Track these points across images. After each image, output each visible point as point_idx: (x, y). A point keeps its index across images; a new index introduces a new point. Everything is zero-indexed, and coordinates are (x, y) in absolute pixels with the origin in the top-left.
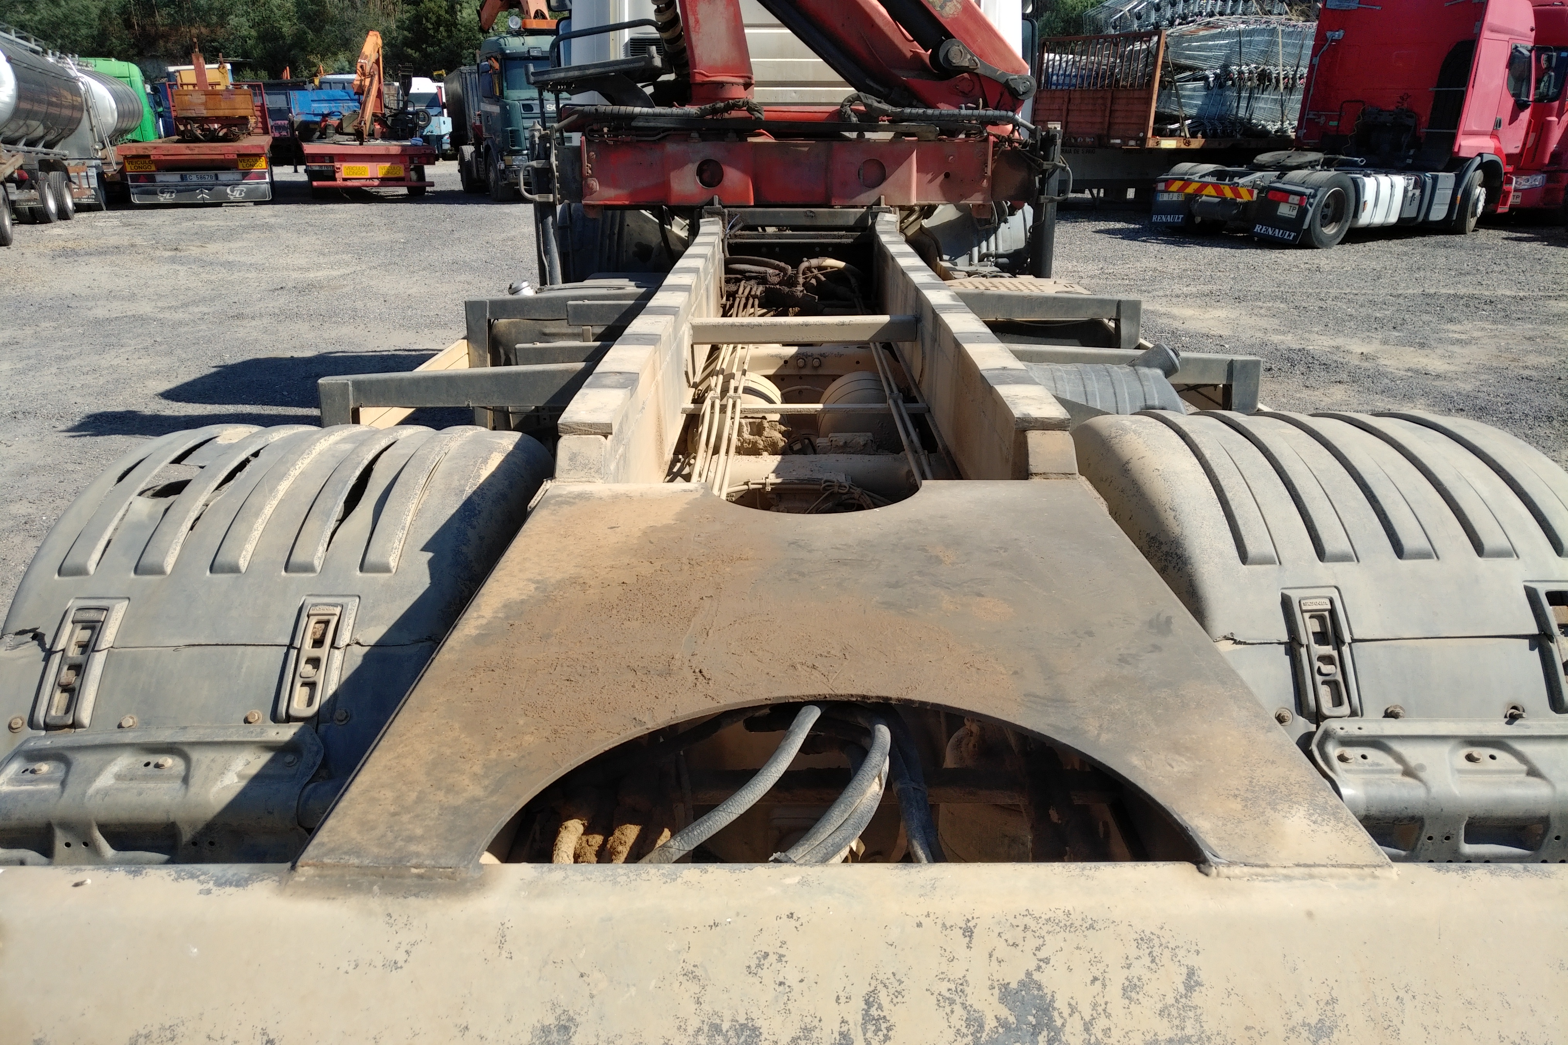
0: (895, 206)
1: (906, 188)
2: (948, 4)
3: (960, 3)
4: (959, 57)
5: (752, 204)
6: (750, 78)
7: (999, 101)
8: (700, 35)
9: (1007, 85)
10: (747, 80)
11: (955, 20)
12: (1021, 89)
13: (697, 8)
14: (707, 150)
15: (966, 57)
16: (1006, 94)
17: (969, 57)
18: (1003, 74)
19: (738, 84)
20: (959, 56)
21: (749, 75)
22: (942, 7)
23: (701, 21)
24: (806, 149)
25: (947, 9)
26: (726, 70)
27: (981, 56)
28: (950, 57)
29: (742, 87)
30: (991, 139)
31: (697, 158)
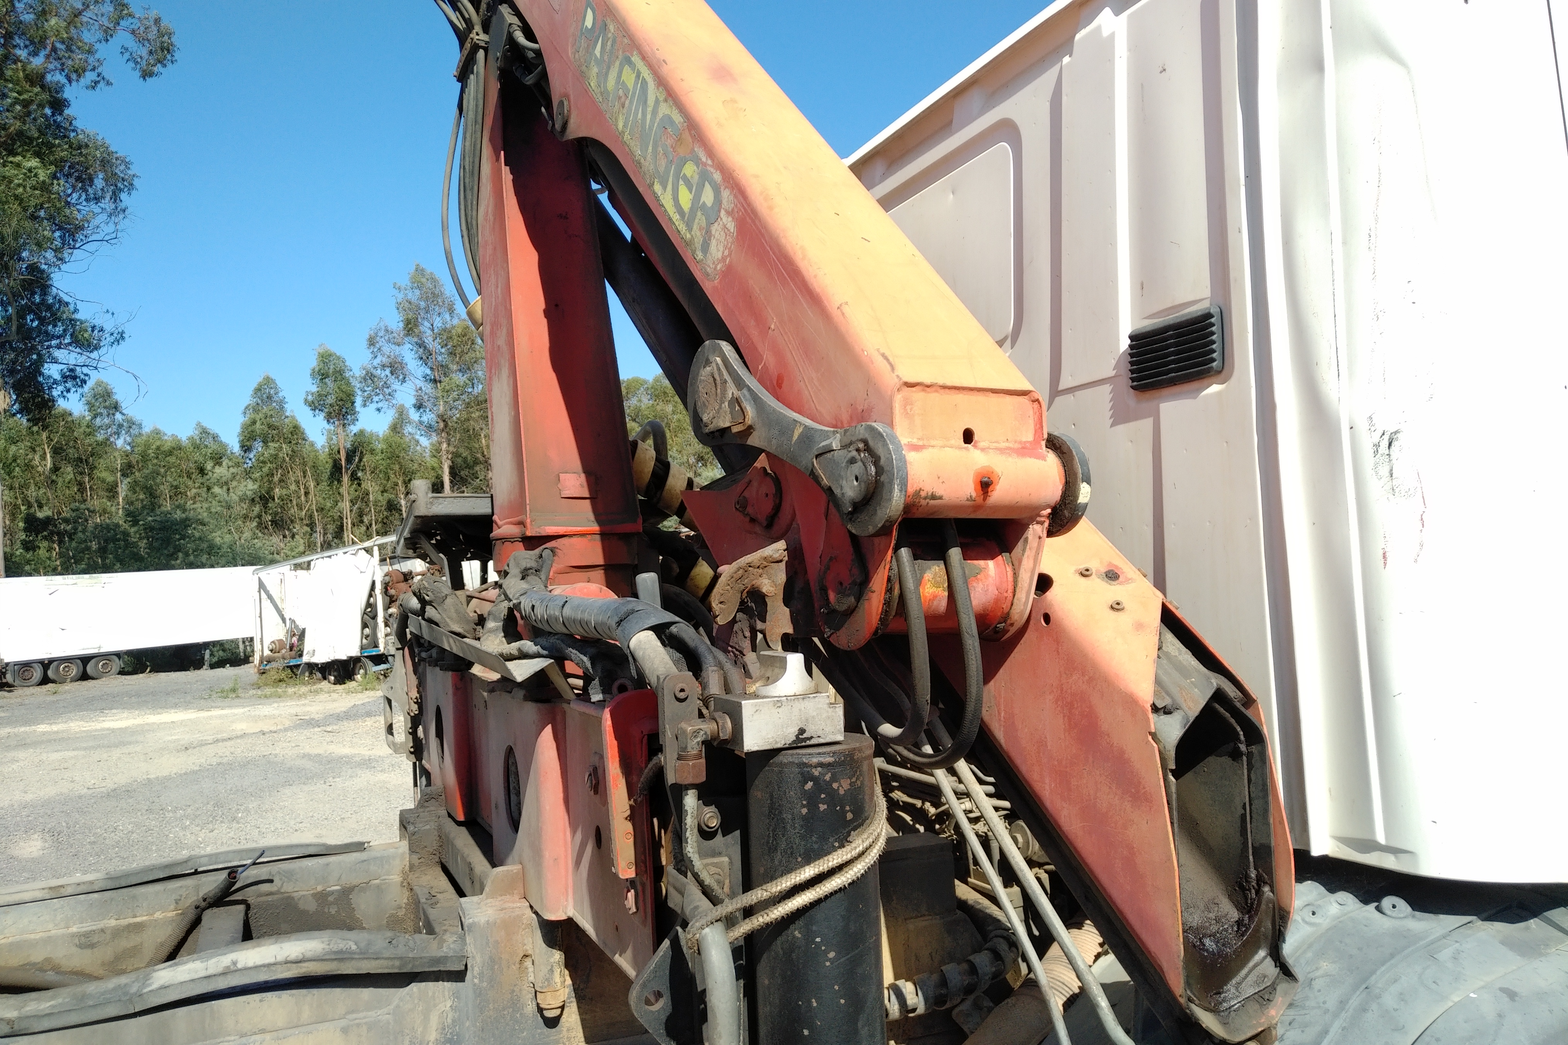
19: (511, 540)
29: (521, 544)
30: (606, 715)
31: (435, 701)
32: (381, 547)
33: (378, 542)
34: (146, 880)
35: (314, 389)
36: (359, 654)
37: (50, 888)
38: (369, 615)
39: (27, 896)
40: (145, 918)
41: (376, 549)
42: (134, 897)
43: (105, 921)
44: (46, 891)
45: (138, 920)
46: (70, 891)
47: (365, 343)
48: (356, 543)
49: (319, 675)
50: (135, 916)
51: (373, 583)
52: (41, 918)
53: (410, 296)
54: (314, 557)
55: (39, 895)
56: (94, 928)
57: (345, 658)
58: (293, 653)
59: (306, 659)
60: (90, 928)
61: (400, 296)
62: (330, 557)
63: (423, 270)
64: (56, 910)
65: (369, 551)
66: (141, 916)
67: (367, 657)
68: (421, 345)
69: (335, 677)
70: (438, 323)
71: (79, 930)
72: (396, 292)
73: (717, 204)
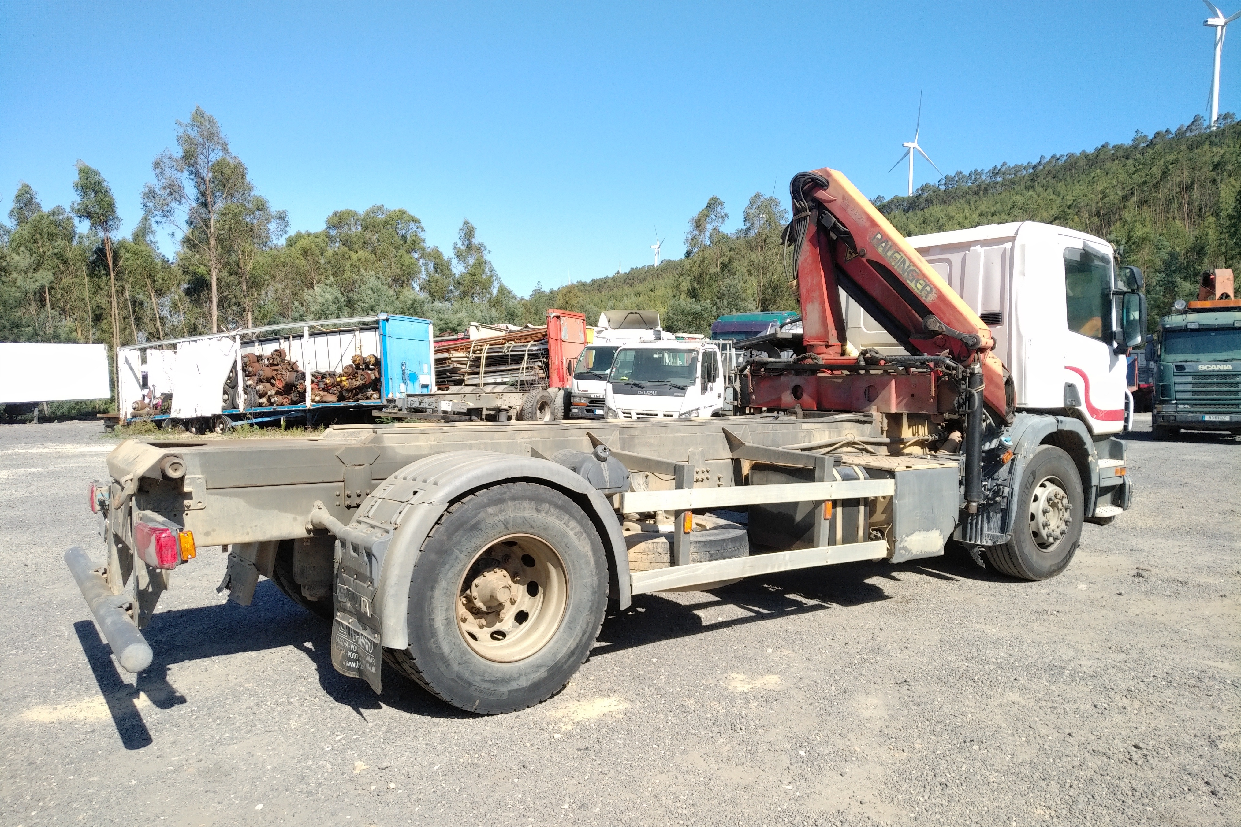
0: (883, 413)
1: (888, 402)
2: (929, 295)
3: (936, 294)
5: (816, 410)
6: (828, 342)
7: (960, 351)
8: (807, 320)
9: (961, 340)
11: (934, 304)
12: (970, 343)
13: (806, 307)
14: (796, 380)
15: (936, 325)
16: (964, 346)
17: (938, 324)
18: (959, 334)
19: (821, 345)
20: (933, 324)
21: (828, 340)
22: (926, 297)
24: (840, 381)
25: (929, 298)
26: (817, 338)
27: (948, 324)
28: (928, 325)
29: (825, 347)
30: (932, 373)
31: (792, 384)
32: (242, 337)
33: (239, 333)
35: (78, 199)
36: (220, 413)
38: (231, 385)
41: (238, 337)
47: (151, 167)
48: (223, 331)
49: (183, 428)
51: (235, 362)
53: (190, 131)
54: (181, 340)
57: (209, 415)
58: (158, 411)
59: (173, 415)
61: (181, 131)
62: (196, 341)
63: (202, 112)
65: (234, 338)
67: (227, 415)
68: (197, 174)
69: (196, 429)
70: (212, 157)
72: (176, 127)
73: (931, 291)
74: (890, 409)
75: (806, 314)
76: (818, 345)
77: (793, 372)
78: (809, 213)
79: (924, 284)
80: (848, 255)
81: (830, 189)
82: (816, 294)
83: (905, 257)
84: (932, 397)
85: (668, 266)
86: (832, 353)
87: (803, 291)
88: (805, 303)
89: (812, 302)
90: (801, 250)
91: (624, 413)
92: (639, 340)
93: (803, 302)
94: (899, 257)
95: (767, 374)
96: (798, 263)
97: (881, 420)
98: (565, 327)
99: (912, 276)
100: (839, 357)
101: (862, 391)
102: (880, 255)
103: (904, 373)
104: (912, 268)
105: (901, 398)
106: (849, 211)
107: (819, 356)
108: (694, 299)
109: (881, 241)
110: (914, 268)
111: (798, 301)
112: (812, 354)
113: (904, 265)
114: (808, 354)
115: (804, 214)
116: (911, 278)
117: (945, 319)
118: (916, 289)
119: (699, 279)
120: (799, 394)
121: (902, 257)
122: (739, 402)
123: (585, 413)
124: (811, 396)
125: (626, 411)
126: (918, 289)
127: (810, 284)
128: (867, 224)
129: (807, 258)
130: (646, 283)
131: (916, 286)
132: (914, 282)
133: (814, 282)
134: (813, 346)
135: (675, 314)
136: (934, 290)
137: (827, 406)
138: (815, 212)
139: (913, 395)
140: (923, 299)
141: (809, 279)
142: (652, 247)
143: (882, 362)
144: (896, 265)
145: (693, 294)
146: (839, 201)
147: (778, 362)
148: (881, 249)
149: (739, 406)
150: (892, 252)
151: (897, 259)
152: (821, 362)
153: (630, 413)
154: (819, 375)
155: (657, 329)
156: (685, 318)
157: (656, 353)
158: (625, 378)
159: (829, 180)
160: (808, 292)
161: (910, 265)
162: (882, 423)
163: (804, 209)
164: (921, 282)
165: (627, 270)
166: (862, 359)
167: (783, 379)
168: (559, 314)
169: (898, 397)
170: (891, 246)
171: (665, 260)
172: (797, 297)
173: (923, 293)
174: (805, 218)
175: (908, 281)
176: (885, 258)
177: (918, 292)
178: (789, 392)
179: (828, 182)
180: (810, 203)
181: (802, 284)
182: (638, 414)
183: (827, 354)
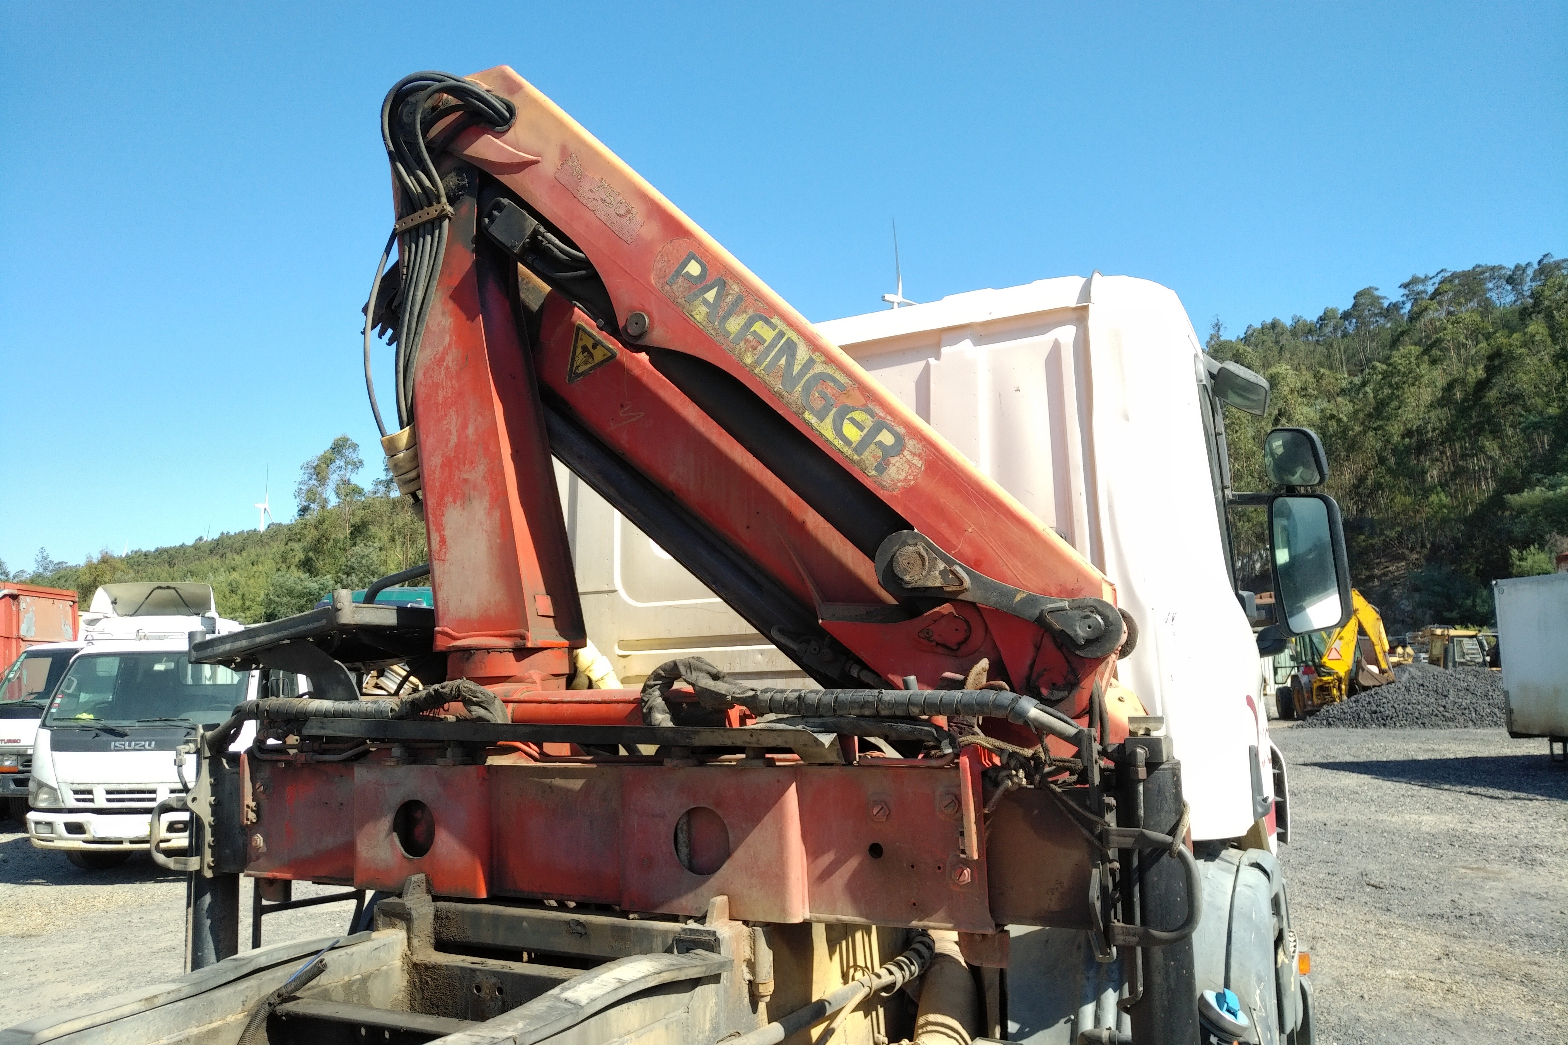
0: (755, 924)
1: (775, 881)
2: (893, 460)
3: (919, 456)
4: (917, 569)
5: (484, 895)
6: (523, 637)
7: (1032, 666)
8: (447, 564)
9: (1041, 621)
10: (519, 641)
11: (911, 492)
12: (1081, 632)
13: (444, 519)
14: (409, 781)
15: (933, 567)
16: (1048, 645)
17: (941, 566)
18: (1030, 601)
19: (500, 650)
20: (919, 564)
21: (522, 631)
22: (882, 467)
23: (448, 540)
25: (892, 471)
26: (485, 624)
27: (977, 564)
28: (897, 570)
29: (511, 655)
30: (965, 761)
31: (396, 797)
34: (220, 983)
37: (146, 999)
39: (126, 1010)
40: (220, 1023)
42: (212, 1003)
43: (189, 1030)
44: (143, 1003)
45: (214, 1025)
46: (161, 1000)
50: (211, 1022)
52: (138, 1033)
55: (136, 1007)
56: (181, 1037)
60: (178, 1039)
64: (149, 1022)
66: (216, 1021)
71: (169, 1041)
73: (899, 445)
74: (784, 910)
75: (443, 541)
76: (488, 650)
77: (396, 751)
78: (449, 209)
79: (869, 422)
80: (580, 357)
81: (519, 131)
82: (477, 473)
83: (794, 336)
84: (968, 863)
85: (275, 530)
86: (536, 675)
87: (433, 462)
88: (441, 504)
89: (464, 498)
90: (422, 329)
91: (76, 792)
92: (134, 636)
93: (431, 502)
94: (768, 335)
95: (302, 758)
96: (412, 370)
97: (747, 953)
98: (31, 614)
99: (823, 396)
100: (558, 692)
101: (665, 830)
102: (698, 332)
103: (833, 757)
104: (819, 368)
105: (827, 859)
106: (584, 191)
107: (491, 690)
108: (308, 574)
109: (700, 284)
110: (829, 370)
111: (418, 504)
112: (466, 684)
113: (790, 364)
114: (449, 686)
115: (433, 212)
116: (819, 404)
117: (962, 546)
118: (839, 443)
119: (317, 547)
120: (420, 831)
121: (781, 334)
122: (209, 859)
123: (12, 786)
124: (467, 842)
125: (82, 787)
126: (847, 442)
127: (454, 439)
128: (650, 230)
129: (445, 353)
130: (244, 554)
131: (838, 430)
132: (829, 420)
133: (470, 431)
134: (468, 651)
135: (278, 596)
136: (911, 443)
137: (525, 885)
138: (469, 206)
139: (876, 851)
140: (869, 477)
141: (452, 422)
142: (256, 505)
143: (735, 713)
144: (758, 362)
145: (307, 565)
146: (550, 165)
147: (343, 715)
148: (704, 309)
149: (209, 874)
150: (743, 319)
151: (761, 340)
152: (501, 715)
153: (90, 792)
154: (494, 761)
155: (207, 615)
156: (293, 602)
157: (160, 662)
158: (85, 716)
159: (515, 101)
160: (448, 464)
161: (811, 362)
162: (751, 965)
163: (430, 197)
164: (859, 416)
165: (216, 536)
166: (659, 701)
167: (362, 774)
168: (15, 592)
169: (813, 850)
170: (739, 299)
171: (273, 524)
172: (412, 487)
173: (866, 455)
174: (434, 224)
175: (808, 416)
176: (720, 339)
177: (845, 449)
178: (386, 822)
179: (510, 109)
180: (453, 180)
181: (429, 442)
182: (108, 792)
183: (519, 680)
